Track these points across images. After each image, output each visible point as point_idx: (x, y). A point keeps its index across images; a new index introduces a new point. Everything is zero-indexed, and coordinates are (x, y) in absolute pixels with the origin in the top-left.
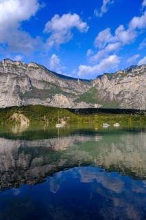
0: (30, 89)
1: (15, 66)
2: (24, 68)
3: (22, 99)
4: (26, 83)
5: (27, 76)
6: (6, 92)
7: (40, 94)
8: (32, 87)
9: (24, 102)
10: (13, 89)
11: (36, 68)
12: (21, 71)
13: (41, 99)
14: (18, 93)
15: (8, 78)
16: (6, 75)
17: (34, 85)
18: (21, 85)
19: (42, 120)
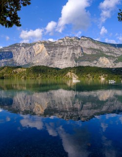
0: (82, 54)
1: (72, 40)
2: (78, 41)
3: (76, 62)
4: (79, 51)
5: (80, 46)
6: (66, 58)
7: (89, 58)
8: (84, 54)
9: (78, 64)
10: (71, 56)
11: (85, 40)
12: (76, 43)
13: (90, 61)
14: (74, 58)
15: (68, 49)
16: (66, 46)
17: (84, 52)
18: (75, 53)
19: (87, 77)
